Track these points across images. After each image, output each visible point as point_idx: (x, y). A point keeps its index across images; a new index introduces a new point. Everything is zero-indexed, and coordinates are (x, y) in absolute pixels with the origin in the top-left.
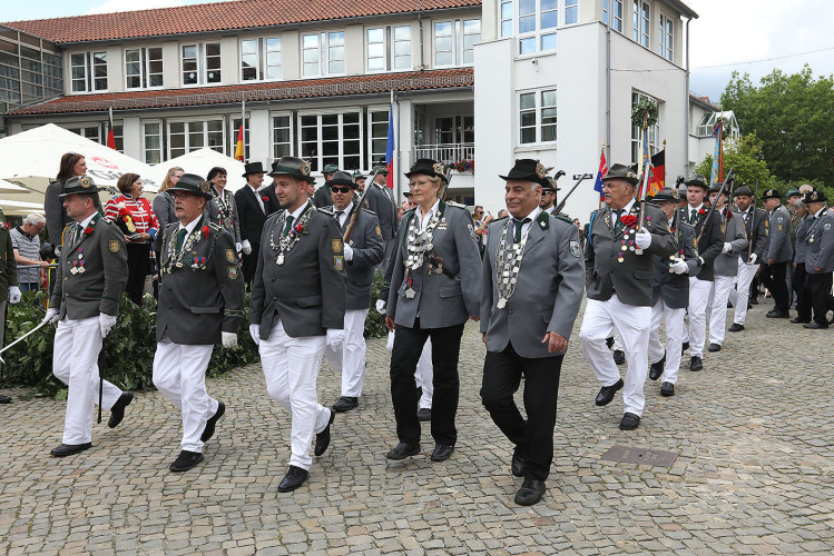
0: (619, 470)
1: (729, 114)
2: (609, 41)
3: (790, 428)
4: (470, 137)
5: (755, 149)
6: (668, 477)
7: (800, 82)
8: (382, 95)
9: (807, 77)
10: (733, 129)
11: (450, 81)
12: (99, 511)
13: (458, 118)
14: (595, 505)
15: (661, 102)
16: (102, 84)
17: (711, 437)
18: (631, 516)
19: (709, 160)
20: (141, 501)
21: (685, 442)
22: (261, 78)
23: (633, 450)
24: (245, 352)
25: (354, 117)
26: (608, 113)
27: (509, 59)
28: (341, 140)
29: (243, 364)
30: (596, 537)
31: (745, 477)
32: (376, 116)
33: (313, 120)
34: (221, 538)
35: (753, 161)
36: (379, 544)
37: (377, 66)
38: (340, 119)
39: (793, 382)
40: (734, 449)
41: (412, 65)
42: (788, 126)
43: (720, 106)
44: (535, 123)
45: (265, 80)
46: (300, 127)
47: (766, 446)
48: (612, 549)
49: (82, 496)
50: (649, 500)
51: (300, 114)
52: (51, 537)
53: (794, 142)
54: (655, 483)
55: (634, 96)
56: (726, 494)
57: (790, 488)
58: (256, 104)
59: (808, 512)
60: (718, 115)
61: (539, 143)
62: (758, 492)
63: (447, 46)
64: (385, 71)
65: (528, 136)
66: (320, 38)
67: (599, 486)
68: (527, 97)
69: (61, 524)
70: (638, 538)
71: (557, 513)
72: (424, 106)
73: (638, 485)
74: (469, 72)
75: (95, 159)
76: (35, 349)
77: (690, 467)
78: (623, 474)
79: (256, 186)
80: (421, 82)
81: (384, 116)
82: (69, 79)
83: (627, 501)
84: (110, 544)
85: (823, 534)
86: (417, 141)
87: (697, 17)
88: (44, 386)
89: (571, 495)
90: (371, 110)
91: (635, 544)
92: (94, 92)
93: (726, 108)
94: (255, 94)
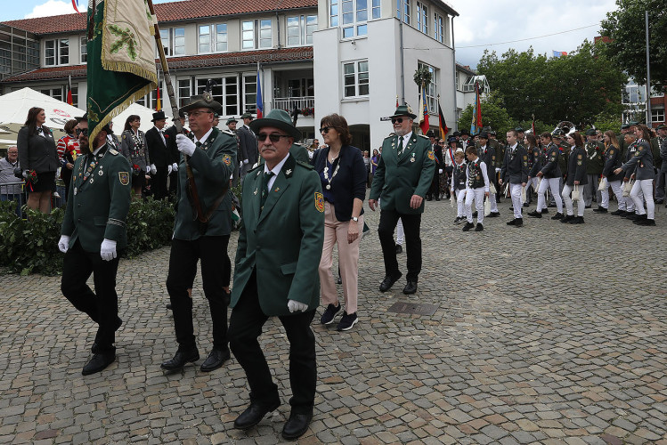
0: (398, 319)
1: (482, 78)
2: (401, 30)
3: (513, 286)
4: (311, 93)
5: (499, 100)
6: (430, 322)
7: (526, 57)
8: (252, 65)
9: (531, 54)
10: (485, 87)
11: (297, 55)
12: (42, 353)
13: (304, 80)
14: (380, 343)
15: (437, 70)
16: (65, 60)
17: (462, 294)
18: (404, 350)
19: (470, 108)
20: (71, 345)
21: (444, 298)
22: (171, 54)
23: (409, 304)
24: (152, 241)
25: (233, 80)
26: (402, 76)
27: (336, 42)
28: (224, 95)
29: (151, 250)
30: (378, 364)
31: (480, 321)
32: (248, 79)
34: (123, 371)
35: (497, 109)
36: (231, 373)
37: (249, 46)
38: (224, 81)
39: (518, 255)
40: (475, 302)
41: (272, 46)
42: (520, 85)
43: (477, 72)
44: (355, 84)
45: (174, 56)
46: (197, 87)
47: (496, 299)
48: (388, 373)
49: (31, 343)
50: (417, 338)
51: (197, 78)
52: (8, 371)
53: (525, 96)
54: (422, 327)
55: (419, 66)
56: (468, 332)
57: (508, 326)
59: (517, 342)
60: (476, 78)
61: (357, 96)
62: (488, 330)
63: (296, 32)
64: (254, 49)
65: (350, 92)
66: (211, 28)
67: (384, 330)
68: (349, 67)
69: (16, 361)
70: (406, 365)
71: (354, 349)
72: (281, 72)
73: (410, 329)
74: (310, 49)
75: (55, 111)
76: (8, 240)
77: (445, 315)
78: (400, 321)
79: (161, 128)
80: (278, 56)
81: (253, 79)
82: (44, 57)
83: (402, 339)
84: (47, 376)
85: (525, 356)
86: (276, 95)
87: (458, 15)
88: (14, 266)
89: (365, 337)
90: (244, 75)
91: (404, 368)
92: (60, 65)
93: (481, 74)
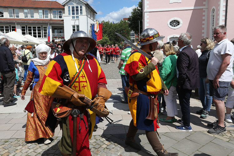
2: (87, 18)
4: (63, 32)
8: (46, 24)
25: (40, 28)
28: (37, 32)
32: (44, 28)
33: (31, 27)
38: (37, 28)
46: (28, 29)
51: (28, 26)
58: (18, 24)
68: (74, 27)
74: (63, 20)
81: (46, 28)
90: (43, 26)
94: (18, 21)
